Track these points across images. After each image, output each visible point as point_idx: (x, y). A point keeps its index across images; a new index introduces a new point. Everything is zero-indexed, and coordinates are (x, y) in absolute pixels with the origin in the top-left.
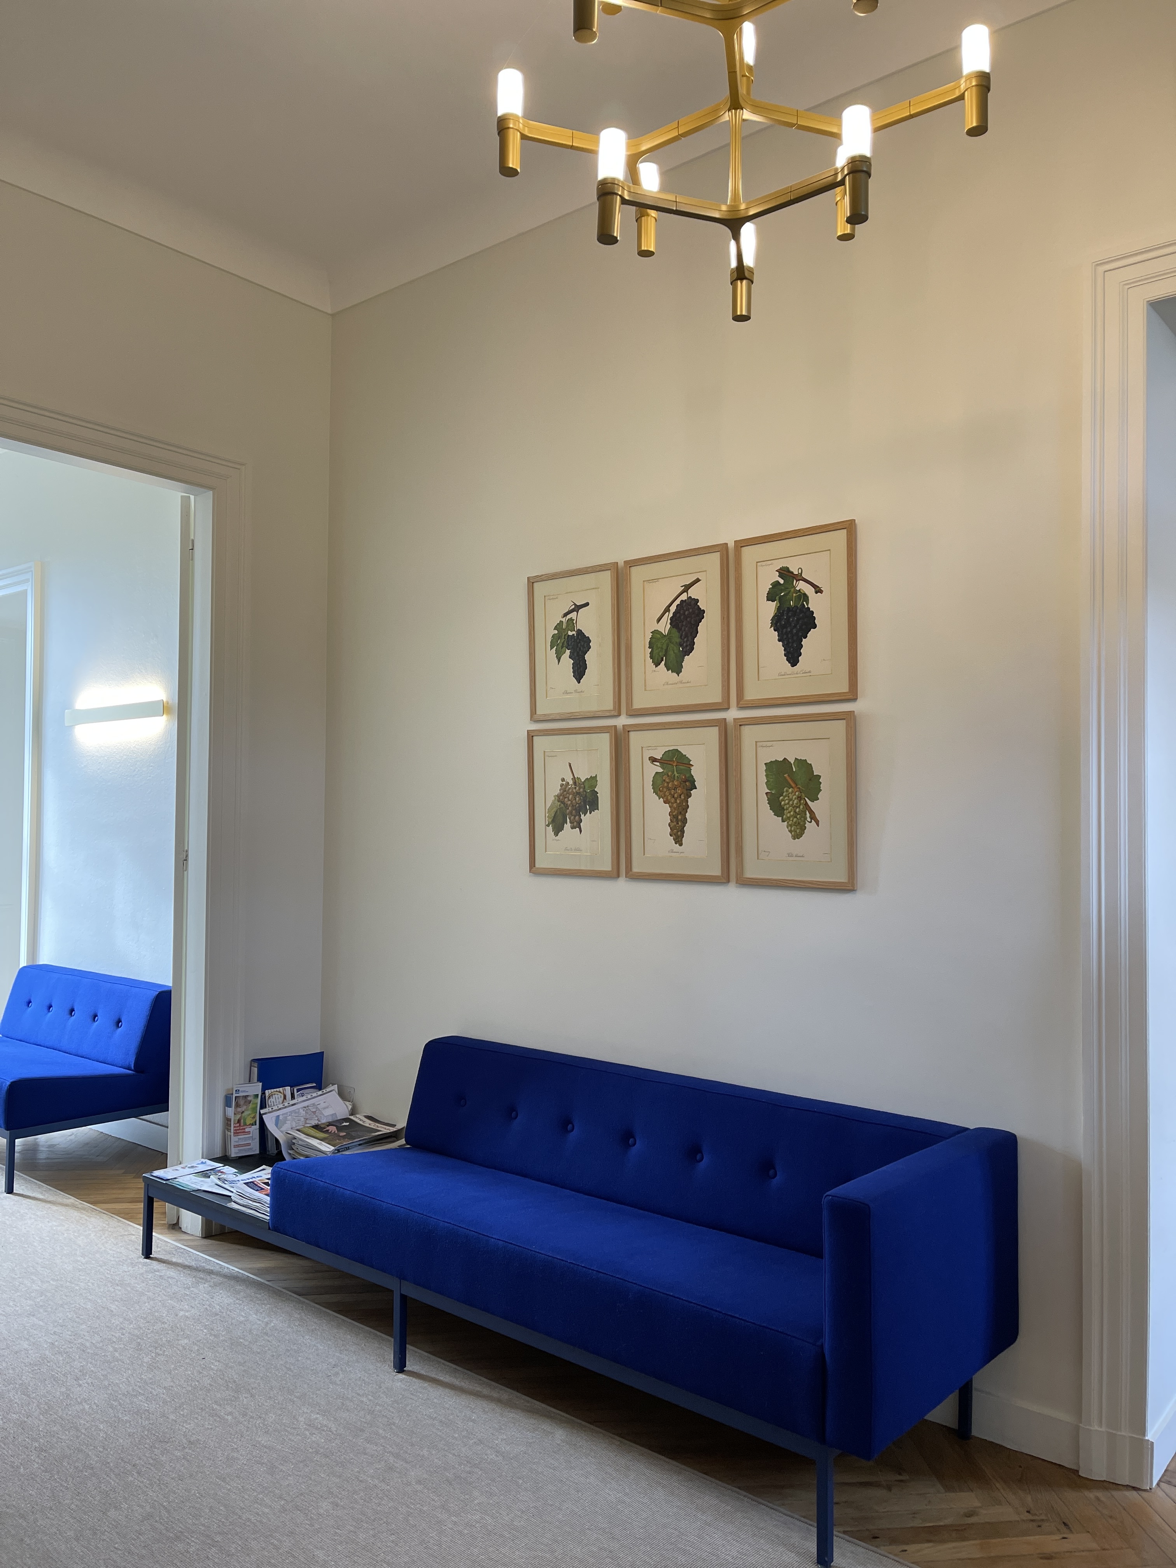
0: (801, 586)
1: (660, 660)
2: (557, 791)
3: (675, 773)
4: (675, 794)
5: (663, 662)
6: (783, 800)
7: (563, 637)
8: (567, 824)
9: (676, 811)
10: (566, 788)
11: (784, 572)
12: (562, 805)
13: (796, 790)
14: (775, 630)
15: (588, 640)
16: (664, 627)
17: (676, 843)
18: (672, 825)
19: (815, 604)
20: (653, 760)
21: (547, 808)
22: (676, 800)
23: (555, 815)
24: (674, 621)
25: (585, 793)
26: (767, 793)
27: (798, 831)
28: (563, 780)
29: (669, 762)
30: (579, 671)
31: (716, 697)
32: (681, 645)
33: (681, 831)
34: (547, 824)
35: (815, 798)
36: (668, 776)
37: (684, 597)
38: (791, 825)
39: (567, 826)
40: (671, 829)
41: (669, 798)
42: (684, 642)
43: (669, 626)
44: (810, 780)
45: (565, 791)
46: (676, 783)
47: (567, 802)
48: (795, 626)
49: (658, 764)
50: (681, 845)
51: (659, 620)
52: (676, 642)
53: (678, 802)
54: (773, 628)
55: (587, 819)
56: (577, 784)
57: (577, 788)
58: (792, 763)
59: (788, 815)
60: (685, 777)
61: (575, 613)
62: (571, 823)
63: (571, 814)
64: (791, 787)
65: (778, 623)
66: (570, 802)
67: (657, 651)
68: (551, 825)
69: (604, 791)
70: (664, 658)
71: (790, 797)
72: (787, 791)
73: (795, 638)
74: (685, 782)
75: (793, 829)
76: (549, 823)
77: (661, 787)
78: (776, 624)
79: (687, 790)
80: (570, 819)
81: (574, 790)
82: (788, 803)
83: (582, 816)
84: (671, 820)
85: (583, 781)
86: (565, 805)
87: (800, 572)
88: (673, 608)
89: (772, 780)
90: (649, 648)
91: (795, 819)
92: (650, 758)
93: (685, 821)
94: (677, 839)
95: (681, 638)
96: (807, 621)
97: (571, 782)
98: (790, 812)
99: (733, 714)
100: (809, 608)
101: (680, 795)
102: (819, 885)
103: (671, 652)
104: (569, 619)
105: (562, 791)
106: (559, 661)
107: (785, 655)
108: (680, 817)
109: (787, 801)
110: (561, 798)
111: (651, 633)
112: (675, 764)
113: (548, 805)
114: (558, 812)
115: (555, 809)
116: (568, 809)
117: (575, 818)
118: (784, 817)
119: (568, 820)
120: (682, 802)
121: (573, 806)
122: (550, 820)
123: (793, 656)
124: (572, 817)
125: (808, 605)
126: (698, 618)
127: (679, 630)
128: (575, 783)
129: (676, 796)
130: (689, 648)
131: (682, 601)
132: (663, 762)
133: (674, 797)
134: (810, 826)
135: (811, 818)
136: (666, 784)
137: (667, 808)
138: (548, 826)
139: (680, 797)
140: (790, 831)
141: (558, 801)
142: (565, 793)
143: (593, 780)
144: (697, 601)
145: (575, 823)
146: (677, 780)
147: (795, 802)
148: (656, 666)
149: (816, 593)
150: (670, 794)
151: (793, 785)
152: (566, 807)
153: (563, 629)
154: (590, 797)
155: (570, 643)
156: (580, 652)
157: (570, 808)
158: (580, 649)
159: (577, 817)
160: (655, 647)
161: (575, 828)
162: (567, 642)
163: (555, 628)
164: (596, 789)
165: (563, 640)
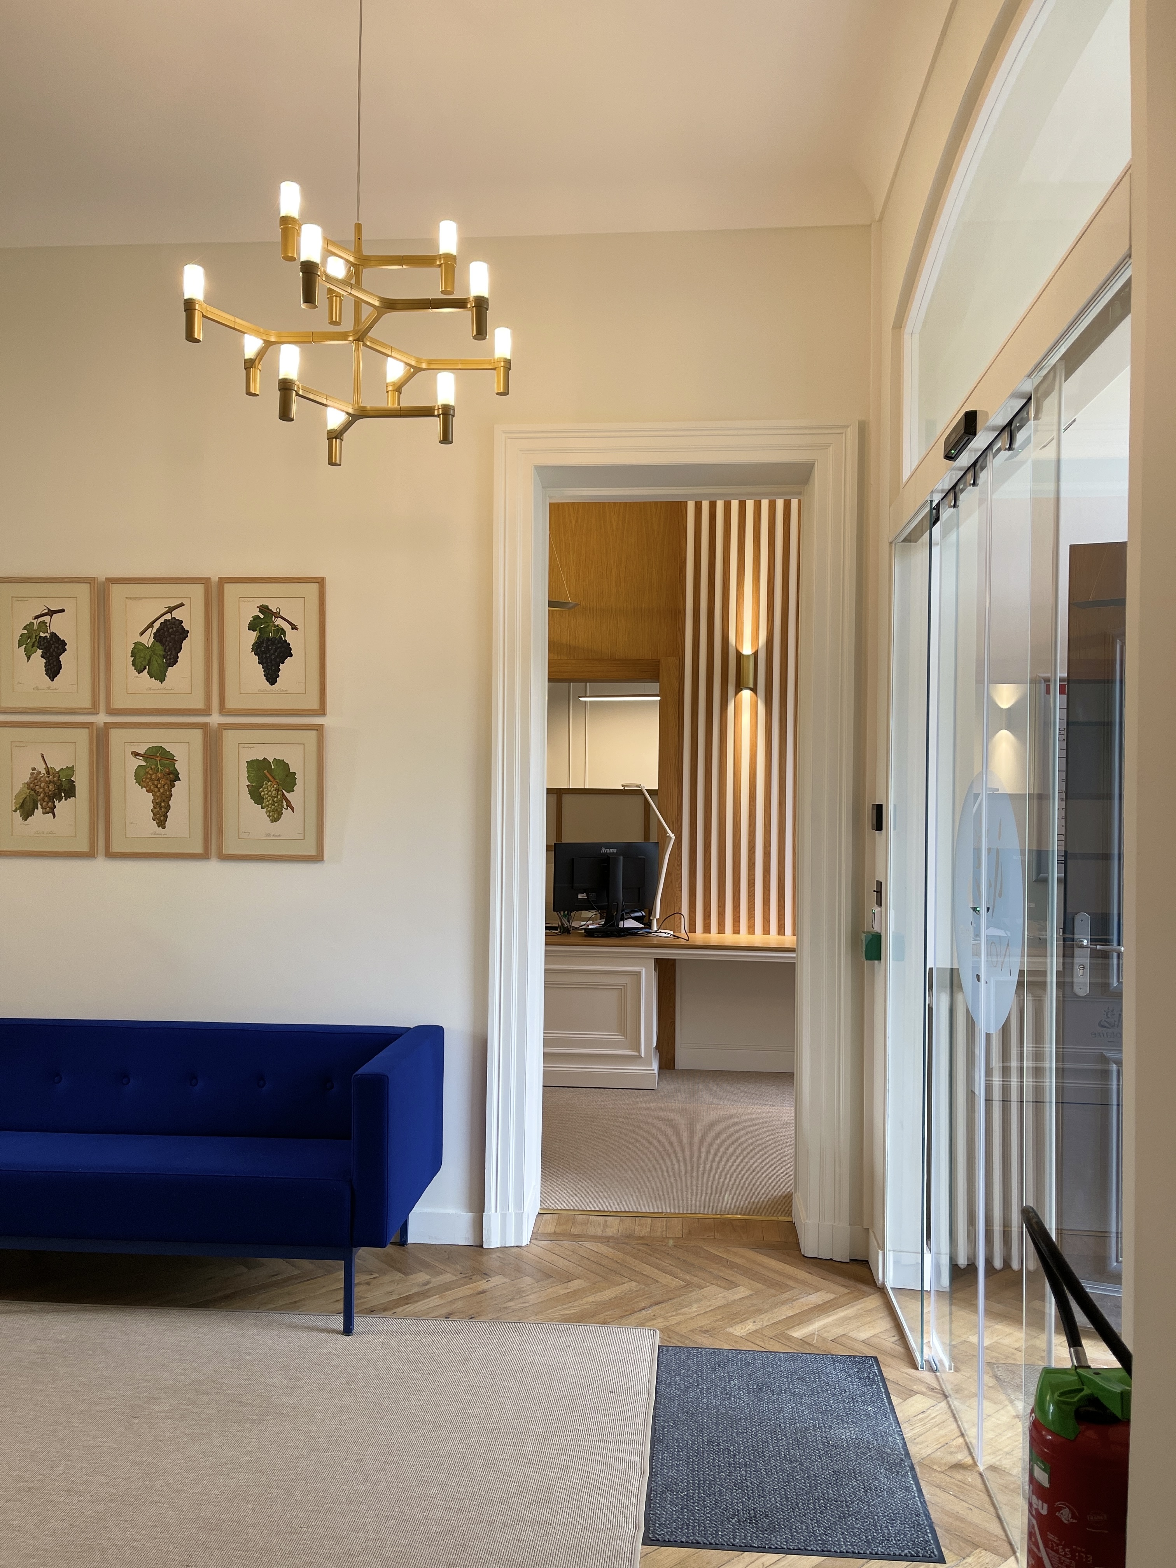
0: (279, 622)
1: (142, 667)
2: (27, 779)
3: (159, 766)
4: (158, 784)
5: (146, 671)
6: (262, 791)
7: (34, 637)
8: (37, 809)
9: (159, 799)
10: (36, 777)
11: (264, 609)
12: (33, 792)
13: (274, 783)
14: (255, 655)
15: (64, 643)
16: (148, 639)
17: (159, 827)
18: (155, 811)
19: (291, 637)
20: (136, 754)
21: (14, 795)
22: (159, 789)
23: (23, 801)
24: (158, 636)
25: (59, 781)
26: (247, 786)
27: (275, 816)
28: (34, 769)
29: (152, 757)
30: (53, 669)
31: (200, 705)
32: (165, 658)
33: (164, 816)
34: (14, 809)
35: (291, 790)
36: (152, 769)
37: (168, 617)
38: (269, 812)
39: (39, 812)
40: (153, 814)
41: (152, 787)
42: (168, 655)
43: (152, 640)
44: (287, 776)
45: (37, 779)
46: (159, 775)
47: (38, 789)
48: (273, 654)
49: (141, 758)
50: (164, 828)
51: (142, 634)
52: (160, 655)
53: (162, 791)
54: (253, 652)
55: (62, 806)
56: (51, 773)
57: (51, 777)
58: (271, 761)
59: (267, 803)
60: (169, 770)
61: (48, 617)
62: (42, 808)
63: (43, 801)
64: (270, 781)
65: (257, 648)
66: (42, 790)
67: (140, 660)
68: (18, 811)
69: (81, 781)
70: (147, 666)
71: (269, 789)
72: (266, 784)
73: (273, 662)
74: (169, 774)
75: (271, 814)
76: (16, 809)
77: (142, 777)
78: (257, 650)
79: (170, 781)
80: (41, 805)
81: (47, 779)
82: (267, 794)
83: (56, 803)
84: (153, 806)
85: (57, 770)
86: (36, 792)
87: (278, 611)
88: (157, 625)
89: (252, 775)
90: (132, 656)
91: (273, 807)
92: (132, 753)
93: (168, 808)
94: (160, 822)
95: (165, 651)
96: (286, 651)
97: (43, 771)
98: (268, 801)
99: (215, 719)
100: (286, 641)
101: (164, 785)
102: (293, 858)
103: (155, 663)
104: (41, 622)
105: (32, 779)
106: (29, 659)
107: (265, 675)
108: (163, 804)
109: (266, 793)
110: (32, 786)
111: (134, 643)
112: (158, 759)
113: (16, 792)
114: (28, 798)
115: (24, 796)
116: (40, 795)
117: (47, 804)
118: (263, 804)
119: (39, 806)
120: (165, 791)
121: (45, 793)
122: (18, 806)
123: (272, 677)
124: (45, 804)
125: (285, 638)
126: (182, 636)
127: (163, 644)
128: (48, 772)
129: (159, 786)
130: (173, 661)
131: (166, 621)
132: (145, 756)
133: (157, 787)
134: (286, 812)
135: (287, 806)
136: (149, 776)
137: (150, 797)
138: (15, 811)
139: (164, 787)
140: (269, 816)
141: (28, 789)
142: (36, 781)
143: (71, 769)
144: (182, 622)
145: (48, 809)
146: (161, 773)
147: (274, 793)
148: (139, 673)
149: (292, 629)
150: (153, 784)
151: (272, 779)
152: (37, 794)
153: (34, 630)
154: (66, 786)
155: (42, 643)
156: (54, 653)
157: (41, 795)
158: (54, 650)
159: (50, 803)
160: (137, 657)
161: (48, 813)
162: (38, 642)
163: (25, 628)
164: (72, 779)
165: (34, 640)
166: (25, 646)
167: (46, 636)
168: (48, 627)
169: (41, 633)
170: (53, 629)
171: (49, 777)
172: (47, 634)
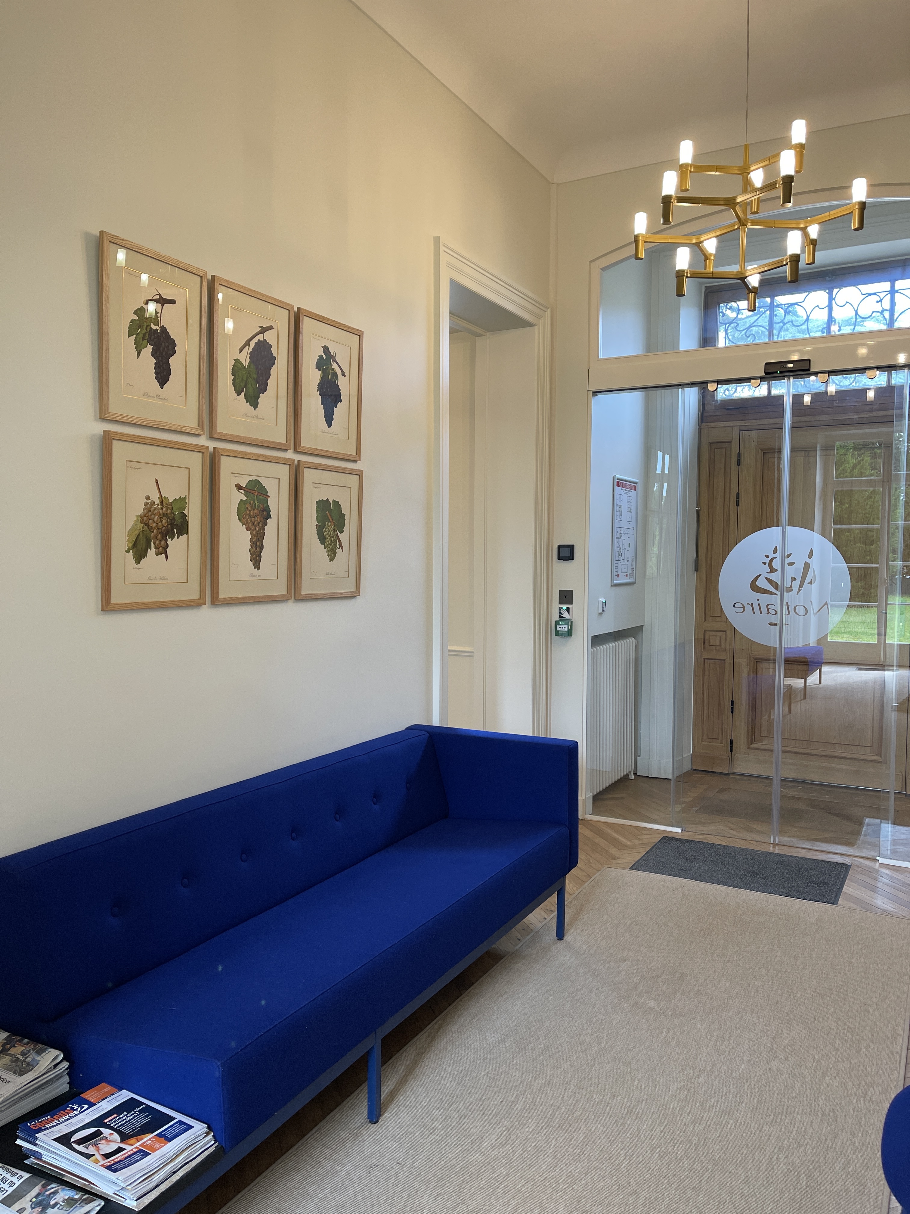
1: (241, 389)
2: (140, 510)
3: (256, 502)
4: (255, 522)
5: (243, 393)
6: (325, 531)
7: (145, 327)
8: (151, 549)
9: (255, 538)
10: (150, 508)
12: (146, 528)
13: (332, 524)
15: (173, 344)
16: (245, 358)
17: (255, 568)
18: (252, 550)
20: (239, 487)
21: (127, 531)
22: (255, 527)
23: (137, 539)
24: (251, 357)
25: (172, 515)
26: (316, 525)
27: (332, 555)
28: (148, 498)
29: (252, 491)
30: (162, 374)
31: (284, 439)
32: (258, 383)
33: (258, 556)
34: (126, 549)
35: (342, 531)
36: (251, 504)
37: (260, 337)
38: (329, 551)
39: (152, 552)
40: (252, 554)
41: (250, 525)
43: (248, 360)
44: (340, 517)
45: (150, 511)
46: (257, 512)
47: (152, 524)
49: (242, 491)
50: (258, 569)
51: (241, 350)
52: (254, 378)
53: (257, 529)
55: (175, 545)
56: (164, 504)
57: (164, 509)
58: (331, 503)
59: (328, 543)
60: (263, 506)
61: (158, 305)
62: (155, 548)
63: (156, 538)
64: (329, 521)
66: (155, 524)
67: (239, 380)
68: (131, 551)
69: (193, 515)
70: (245, 389)
71: (329, 529)
72: (328, 524)
74: (263, 511)
75: (330, 554)
76: (129, 548)
77: (244, 514)
79: (264, 518)
80: (154, 543)
81: (161, 511)
82: (328, 534)
83: (169, 541)
84: (251, 546)
85: (171, 501)
86: (150, 527)
88: (252, 344)
89: (320, 515)
90: (233, 375)
91: (330, 547)
92: (235, 486)
93: (262, 547)
94: (256, 563)
95: (258, 375)
97: (157, 502)
98: (329, 541)
99: (292, 455)
101: (259, 523)
103: (250, 386)
105: (145, 511)
106: (137, 354)
108: (258, 544)
110: (145, 519)
111: (234, 360)
112: (256, 494)
113: (128, 526)
114: (141, 536)
115: (137, 532)
116: (153, 532)
117: (160, 543)
118: (325, 544)
119: (153, 545)
120: (259, 530)
121: (158, 529)
122: (131, 545)
124: (158, 542)
126: (271, 362)
127: (256, 367)
128: (162, 503)
129: (255, 523)
130: (266, 388)
131: (259, 341)
132: (246, 490)
134: (339, 551)
135: (339, 546)
136: (248, 512)
137: (249, 535)
138: (128, 551)
139: (259, 525)
140: (328, 556)
141: (142, 523)
142: (150, 513)
143: (183, 501)
144: (272, 346)
145: (161, 548)
146: (257, 509)
147: (332, 533)
148: (238, 395)
150: (251, 521)
151: (331, 520)
152: (150, 530)
153: (145, 318)
154: (178, 521)
155: (152, 337)
156: (164, 354)
157: (155, 531)
158: (164, 349)
159: (163, 542)
160: (237, 376)
161: (161, 554)
162: (149, 335)
163: (135, 313)
164: (185, 512)
165: (144, 331)
166: (135, 336)
167: (156, 329)
168: (159, 319)
169: (152, 324)
170: (164, 322)
171: (162, 509)
172: (157, 328)
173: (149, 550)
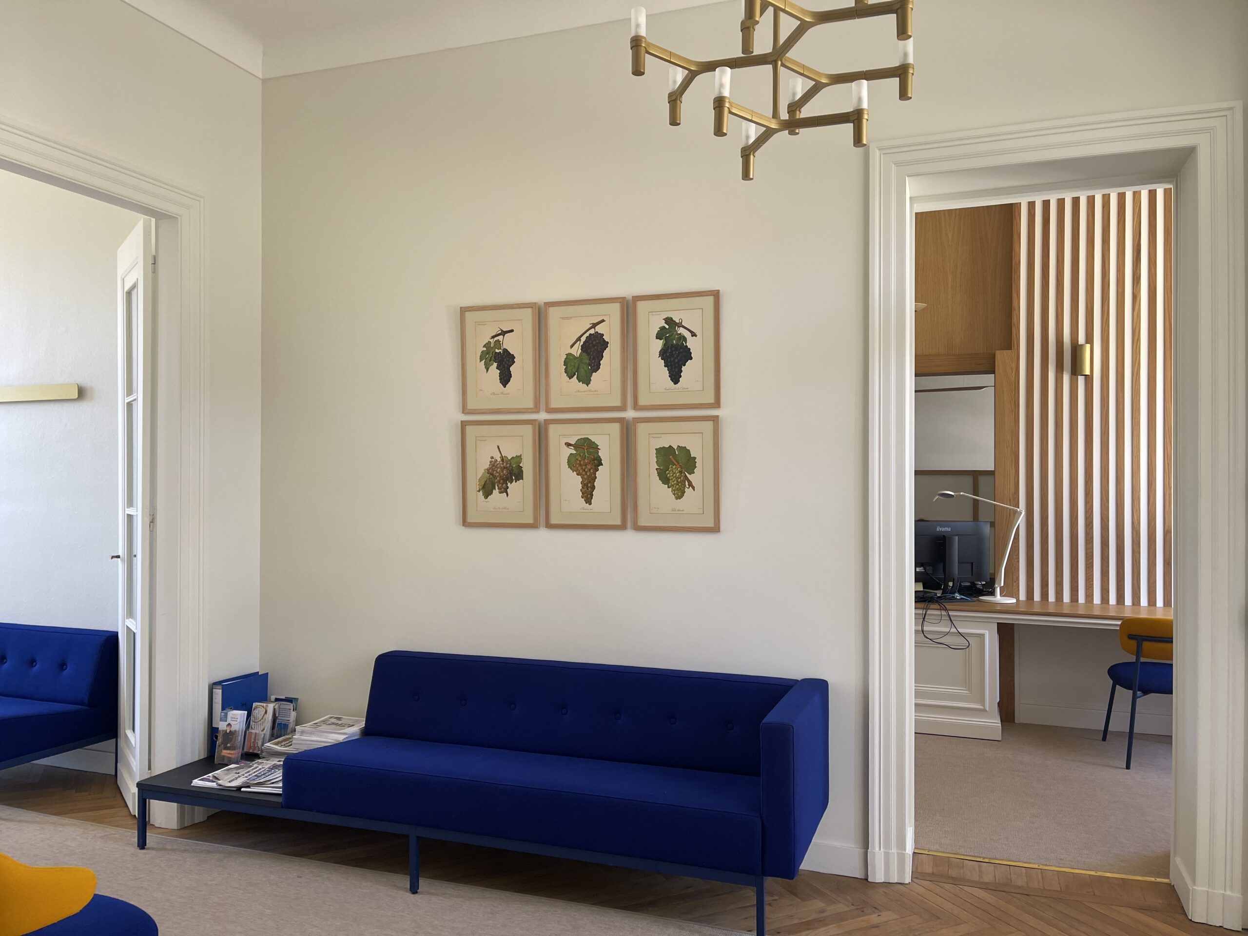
0: (681, 331)
1: (573, 374)
2: (487, 465)
3: (586, 454)
4: (585, 468)
5: (576, 376)
6: (668, 473)
7: (491, 353)
8: (495, 490)
9: (586, 481)
10: (494, 464)
11: (669, 320)
12: (491, 476)
13: (678, 466)
14: (662, 359)
15: (513, 357)
16: (577, 351)
17: (586, 503)
18: (583, 490)
19: (691, 343)
20: (568, 445)
21: (478, 478)
22: (586, 473)
23: (485, 483)
24: (583, 347)
25: (511, 467)
26: (657, 469)
27: (679, 494)
28: (492, 458)
29: (581, 447)
30: (505, 378)
31: (617, 403)
32: (590, 365)
33: (590, 494)
34: (478, 489)
35: (692, 472)
36: (580, 456)
37: (592, 331)
38: (674, 490)
39: (496, 492)
40: (582, 493)
41: (581, 471)
42: (592, 363)
43: (580, 351)
44: (688, 460)
45: (494, 466)
46: (586, 461)
47: (495, 474)
48: (677, 358)
49: (572, 447)
50: (590, 504)
51: (572, 346)
52: (586, 363)
53: (588, 474)
54: (660, 358)
55: (513, 487)
56: (505, 461)
57: (505, 464)
58: (676, 448)
59: (673, 483)
60: (594, 456)
61: (502, 336)
62: (499, 489)
63: (499, 483)
64: (674, 464)
65: (663, 354)
66: (498, 474)
67: (571, 368)
68: (481, 491)
69: (528, 467)
70: (576, 373)
71: (674, 472)
72: (672, 467)
73: (677, 365)
74: (594, 460)
75: (676, 492)
77: (574, 464)
78: (663, 355)
79: (595, 466)
80: (498, 486)
81: (502, 465)
82: (673, 476)
83: (509, 484)
84: (582, 487)
85: (509, 458)
86: (494, 476)
87: (680, 321)
88: (583, 339)
89: (660, 460)
90: (564, 365)
91: (677, 486)
92: (566, 444)
93: (593, 488)
94: (587, 500)
95: (590, 360)
96: (687, 355)
97: (499, 459)
99: (630, 414)
100: (687, 346)
102: (694, 529)
103: (582, 370)
104: (496, 341)
105: (491, 466)
106: (487, 371)
107: (669, 376)
108: (589, 485)
109: (671, 474)
110: (491, 471)
111: (566, 355)
112: (586, 448)
113: (480, 475)
114: (488, 482)
115: (485, 479)
117: (502, 486)
118: (670, 484)
119: (497, 487)
120: (591, 474)
121: (501, 477)
122: (481, 487)
123: (675, 377)
124: (500, 485)
125: (686, 344)
126: (603, 347)
127: (588, 354)
128: (502, 460)
129: (586, 470)
130: (597, 368)
131: (590, 334)
132: (576, 446)
133: (584, 470)
134: (688, 491)
135: (689, 486)
136: (578, 462)
137: (579, 479)
138: (479, 491)
139: (590, 471)
140: (674, 494)
141: (488, 473)
143: (519, 458)
144: (603, 335)
145: (503, 489)
146: (587, 459)
147: (678, 474)
148: (570, 379)
149: (692, 336)
150: (582, 468)
151: (676, 463)
152: (494, 478)
153: (491, 347)
154: (516, 471)
155: (497, 358)
156: (506, 365)
157: (498, 478)
158: (506, 363)
159: (504, 485)
160: (569, 365)
161: (503, 493)
162: (494, 357)
163: (484, 346)
164: (521, 465)
165: (491, 355)
166: (484, 360)
168: (502, 345)
169: (496, 349)
170: (505, 346)
171: (503, 464)
172: (500, 351)
173: (494, 490)
